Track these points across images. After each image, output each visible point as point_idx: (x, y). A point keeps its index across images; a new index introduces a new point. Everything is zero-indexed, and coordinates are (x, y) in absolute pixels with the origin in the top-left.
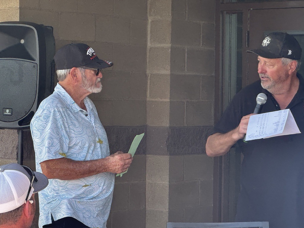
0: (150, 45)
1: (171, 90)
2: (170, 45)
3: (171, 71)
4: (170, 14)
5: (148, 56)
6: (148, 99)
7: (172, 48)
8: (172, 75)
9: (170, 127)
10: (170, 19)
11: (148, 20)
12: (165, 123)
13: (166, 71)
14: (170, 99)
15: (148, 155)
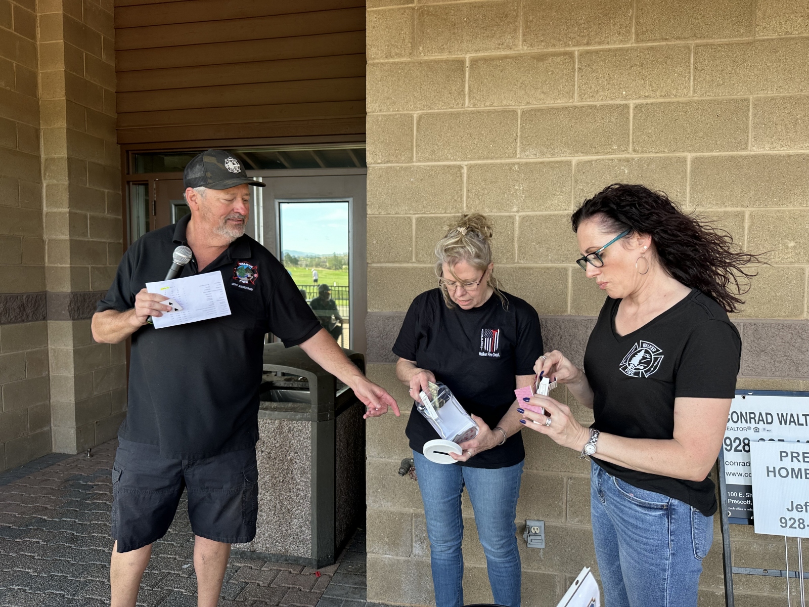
0: (46, 210)
1: (70, 256)
2: (68, 210)
3: (70, 237)
4: (67, 178)
5: (44, 221)
6: (46, 265)
7: (70, 213)
8: (71, 240)
9: (72, 293)
10: (67, 183)
11: (42, 184)
12: (66, 288)
13: (66, 237)
14: (71, 264)
15: (48, 321)
